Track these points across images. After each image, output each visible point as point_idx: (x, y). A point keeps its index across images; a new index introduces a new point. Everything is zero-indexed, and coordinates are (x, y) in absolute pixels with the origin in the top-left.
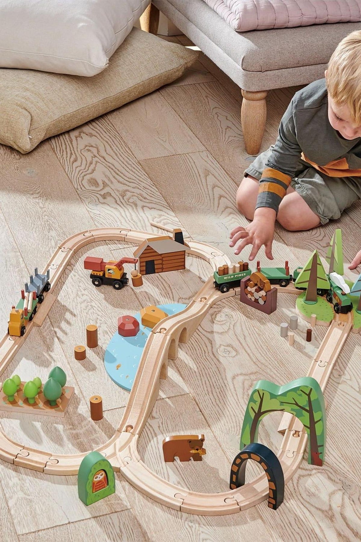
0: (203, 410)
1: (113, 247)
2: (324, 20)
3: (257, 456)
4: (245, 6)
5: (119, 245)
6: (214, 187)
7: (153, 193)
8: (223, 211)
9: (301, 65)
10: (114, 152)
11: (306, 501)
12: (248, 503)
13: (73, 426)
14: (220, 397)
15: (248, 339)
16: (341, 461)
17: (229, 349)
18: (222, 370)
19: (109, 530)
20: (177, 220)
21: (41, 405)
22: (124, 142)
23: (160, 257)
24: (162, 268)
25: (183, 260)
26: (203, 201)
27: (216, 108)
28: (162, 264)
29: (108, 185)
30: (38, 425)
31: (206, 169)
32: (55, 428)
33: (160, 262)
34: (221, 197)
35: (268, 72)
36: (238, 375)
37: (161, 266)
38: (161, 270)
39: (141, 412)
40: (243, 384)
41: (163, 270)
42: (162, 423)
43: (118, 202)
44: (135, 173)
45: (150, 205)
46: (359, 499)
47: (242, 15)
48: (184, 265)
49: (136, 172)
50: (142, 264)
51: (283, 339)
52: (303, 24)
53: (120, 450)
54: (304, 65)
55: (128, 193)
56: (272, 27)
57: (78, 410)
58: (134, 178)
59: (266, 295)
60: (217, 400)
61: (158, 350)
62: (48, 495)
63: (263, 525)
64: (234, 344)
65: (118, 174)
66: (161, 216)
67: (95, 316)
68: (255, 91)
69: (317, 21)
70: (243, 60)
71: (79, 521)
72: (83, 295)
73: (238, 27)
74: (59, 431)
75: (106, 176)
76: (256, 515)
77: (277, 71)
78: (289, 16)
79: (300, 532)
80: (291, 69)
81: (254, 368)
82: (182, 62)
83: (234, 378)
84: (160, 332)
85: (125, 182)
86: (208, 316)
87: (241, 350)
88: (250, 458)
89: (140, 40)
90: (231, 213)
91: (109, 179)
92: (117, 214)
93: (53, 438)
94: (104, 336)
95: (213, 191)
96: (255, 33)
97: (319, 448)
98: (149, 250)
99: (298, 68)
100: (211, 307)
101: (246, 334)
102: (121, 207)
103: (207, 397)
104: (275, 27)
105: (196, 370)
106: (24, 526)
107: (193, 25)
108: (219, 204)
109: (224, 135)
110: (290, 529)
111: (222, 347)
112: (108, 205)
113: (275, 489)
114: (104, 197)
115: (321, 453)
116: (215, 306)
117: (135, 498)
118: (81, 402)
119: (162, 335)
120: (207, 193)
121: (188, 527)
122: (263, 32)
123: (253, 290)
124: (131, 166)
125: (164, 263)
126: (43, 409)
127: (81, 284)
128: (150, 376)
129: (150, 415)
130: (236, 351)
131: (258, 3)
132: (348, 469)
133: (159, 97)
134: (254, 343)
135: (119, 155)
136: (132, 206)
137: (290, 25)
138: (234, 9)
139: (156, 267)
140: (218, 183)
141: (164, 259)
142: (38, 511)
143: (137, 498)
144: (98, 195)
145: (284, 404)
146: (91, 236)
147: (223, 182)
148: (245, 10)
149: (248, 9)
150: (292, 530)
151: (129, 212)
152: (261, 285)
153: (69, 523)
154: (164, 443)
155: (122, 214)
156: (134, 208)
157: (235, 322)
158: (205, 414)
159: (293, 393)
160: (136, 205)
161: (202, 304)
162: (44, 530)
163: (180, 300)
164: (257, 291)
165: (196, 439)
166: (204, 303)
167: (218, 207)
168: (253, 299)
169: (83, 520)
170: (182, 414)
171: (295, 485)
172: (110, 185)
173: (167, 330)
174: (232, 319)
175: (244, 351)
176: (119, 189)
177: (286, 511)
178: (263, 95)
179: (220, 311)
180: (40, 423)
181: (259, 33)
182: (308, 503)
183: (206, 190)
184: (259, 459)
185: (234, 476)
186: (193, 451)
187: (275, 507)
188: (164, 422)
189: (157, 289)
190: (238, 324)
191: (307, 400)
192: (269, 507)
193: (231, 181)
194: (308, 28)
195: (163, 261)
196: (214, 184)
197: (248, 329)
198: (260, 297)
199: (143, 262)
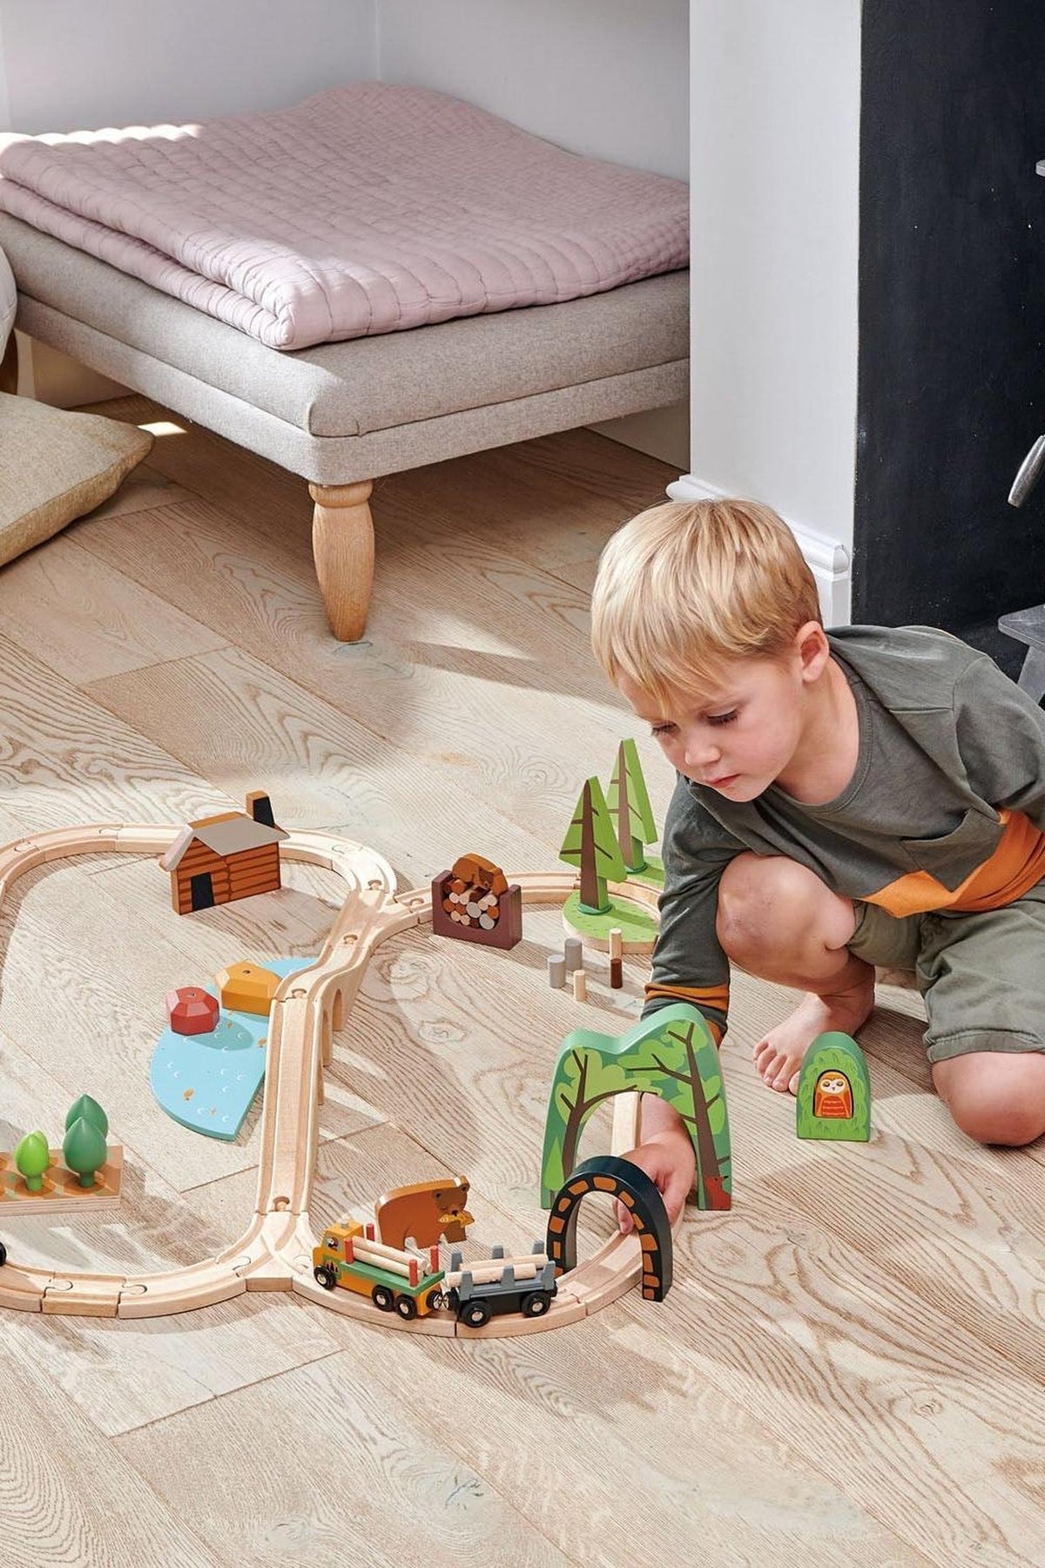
0: (431, 1149)
1: (91, 867)
2: (478, 305)
3: (610, 1180)
4: (297, 289)
5: (103, 862)
6: (281, 718)
7: (140, 748)
8: (323, 764)
9: (445, 412)
10: (8, 675)
11: (721, 1276)
12: (600, 1295)
13: (148, 1222)
14: (459, 1118)
15: (480, 1003)
16: (769, 1195)
17: (444, 1026)
18: (446, 1069)
19: (310, 1396)
20: (222, 794)
21: (59, 1189)
22: (25, 651)
23: (222, 865)
24: (229, 892)
25: (275, 865)
26: (267, 749)
27: (218, 554)
28: (228, 881)
29: (25, 745)
30: (66, 1232)
31: (248, 685)
32: (109, 1232)
33: (224, 875)
34: (306, 736)
35: (374, 435)
36: (483, 1073)
37: (225, 887)
38: (226, 897)
39: (297, 1168)
40: (502, 1087)
41: (230, 896)
42: (349, 1186)
43: (64, 775)
44: (79, 713)
45: (144, 773)
46: (831, 1254)
47: (295, 310)
48: (278, 880)
49: (81, 710)
50: (183, 886)
51: (558, 991)
52: (434, 319)
53: (278, 1247)
54: (452, 411)
55: (79, 754)
56: (364, 332)
57: (146, 1189)
58: (84, 724)
59: (498, 904)
60: (456, 1126)
61: (302, 1033)
62: (145, 1355)
63: (643, 1331)
64: (451, 1017)
65: (38, 720)
66: (179, 791)
67: (107, 1009)
68: (348, 482)
69: (464, 309)
70: (311, 412)
71: (235, 1391)
72: (60, 972)
73: (287, 339)
74: (119, 1236)
75: (11, 727)
76: (622, 1317)
77: (392, 430)
78: (399, 304)
79: (729, 1332)
80: (424, 423)
81: (516, 1056)
82: (115, 457)
83: (476, 1080)
84: (294, 997)
85: (63, 733)
86: (372, 973)
87: (473, 1026)
88: (592, 1188)
89: (10, 413)
90: (343, 765)
91: (22, 733)
92: (72, 800)
93: (110, 1250)
94: (146, 1043)
95: (283, 725)
96: (326, 349)
97: (720, 1166)
98: (196, 849)
99: (437, 420)
100: (371, 954)
101: (472, 992)
102: (79, 787)
103: (430, 1124)
104: (371, 332)
105: (385, 1076)
106: (116, 1420)
107: (150, 358)
108: (307, 750)
109: (261, 608)
110: (705, 1330)
111: (428, 1027)
112: (42, 785)
113: (656, 1248)
114: (25, 768)
115: (726, 1177)
116: (379, 951)
117: (344, 1328)
118: (147, 1174)
119: (301, 1002)
120: (270, 731)
121: (483, 1362)
122: (344, 345)
123: (464, 898)
124: (66, 700)
125: (233, 877)
126: (67, 1197)
127: (46, 951)
128: (299, 1089)
129: (315, 1174)
130: (461, 1028)
131: (325, 281)
132: (790, 1206)
133: (70, 547)
134: (496, 1009)
135: (23, 681)
136: (101, 781)
137: (403, 323)
138: (267, 301)
139: (215, 889)
140: (287, 708)
141: (232, 868)
142: (136, 1388)
143: (348, 1329)
144: (7, 769)
145: (634, 1072)
146: (32, 852)
147: (299, 705)
148: (299, 299)
149: (305, 294)
150: (709, 1330)
151: (98, 792)
152: (482, 881)
153: (216, 1397)
154: (379, 1208)
155: (84, 799)
156: (108, 782)
157: (438, 974)
158: (439, 1156)
159: (653, 1042)
160: (110, 777)
161: (351, 949)
162: (164, 1418)
163: (295, 950)
164: (474, 899)
165: (450, 1186)
166: (355, 946)
167: (308, 756)
168: (466, 921)
169: (245, 1387)
170: (386, 1163)
171: (687, 1252)
172: (30, 744)
173: (308, 991)
174: (428, 970)
175: (479, 1027)
176: (54, 750)
177: (685, 1300)
178: (366, 491)
179: (395, 959)
180: (67, 1228)
181: (336, 348)
182: (726, 1278)
183: (265, 726)
184: (613, 1185)
185: (557, 1245)
186: (446, 1219)
187: (659, 1296)
188: (352, 1184)
189: (232, 938)
190: (446, 978)
191: (686, 1052)
192: (644, 1298)
193: (319, 701)
194: (445, 327)
195: (230, 873)
196: (279, 712)
197: (473, 984)
198: (483, 912)
199: (185, 880)
